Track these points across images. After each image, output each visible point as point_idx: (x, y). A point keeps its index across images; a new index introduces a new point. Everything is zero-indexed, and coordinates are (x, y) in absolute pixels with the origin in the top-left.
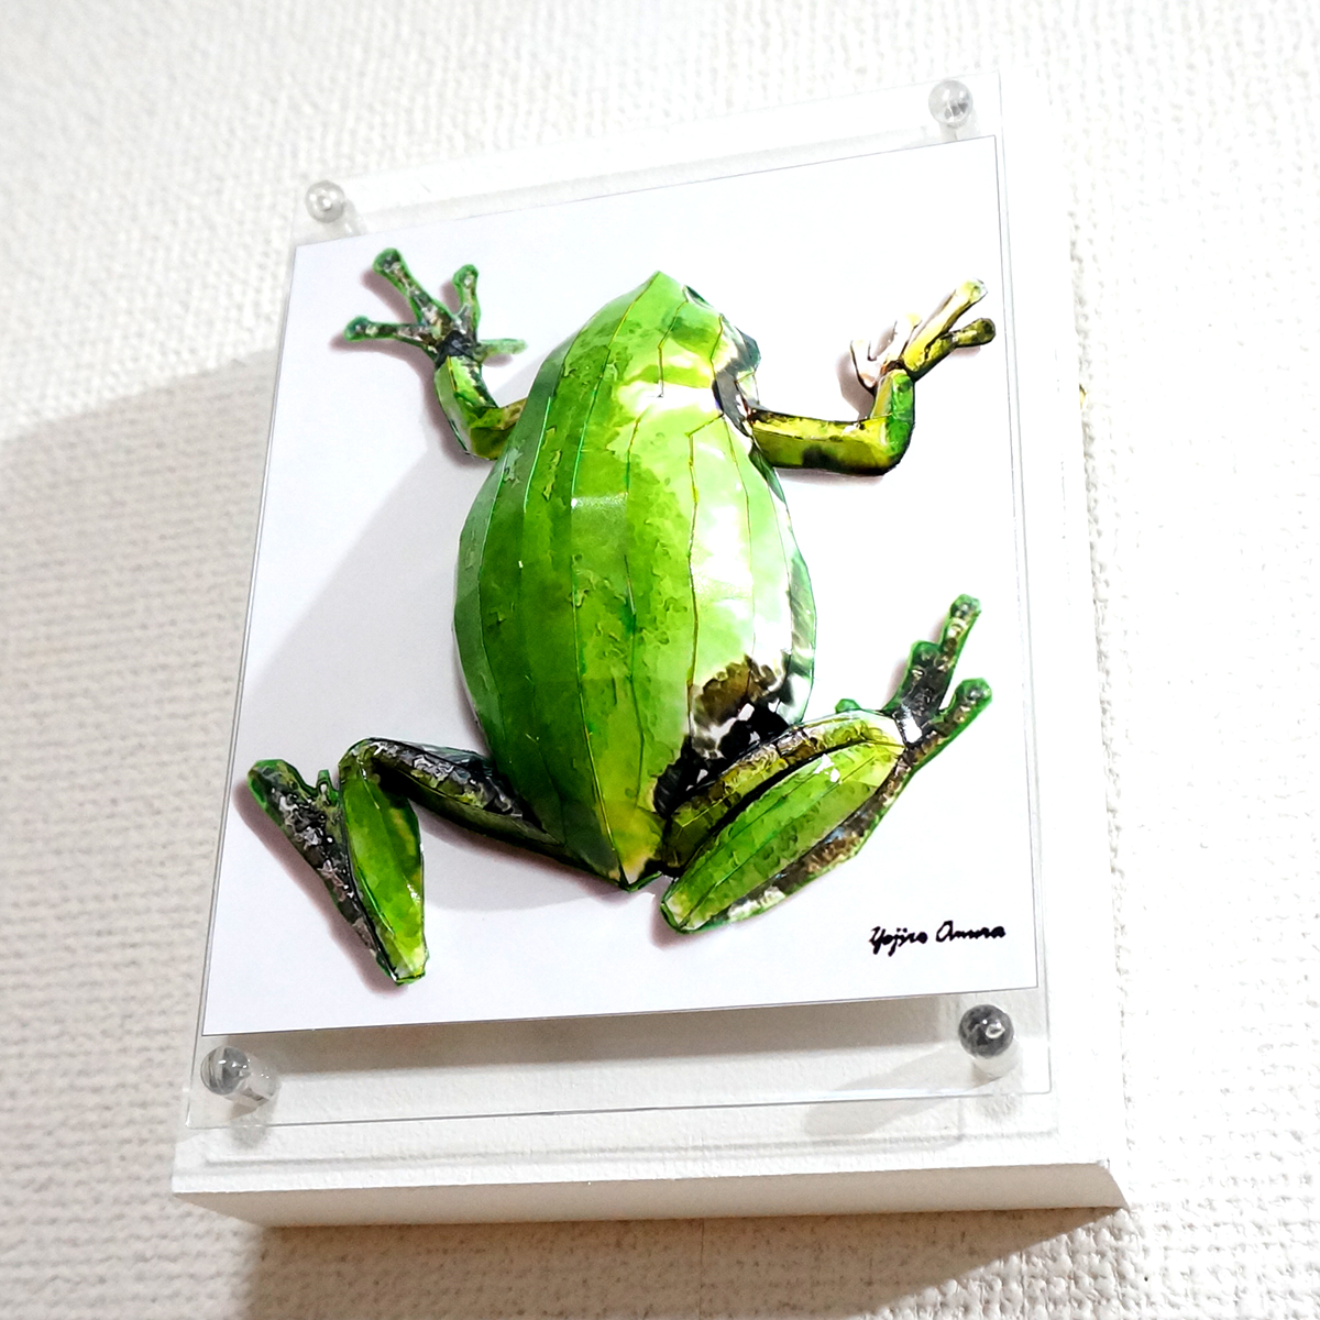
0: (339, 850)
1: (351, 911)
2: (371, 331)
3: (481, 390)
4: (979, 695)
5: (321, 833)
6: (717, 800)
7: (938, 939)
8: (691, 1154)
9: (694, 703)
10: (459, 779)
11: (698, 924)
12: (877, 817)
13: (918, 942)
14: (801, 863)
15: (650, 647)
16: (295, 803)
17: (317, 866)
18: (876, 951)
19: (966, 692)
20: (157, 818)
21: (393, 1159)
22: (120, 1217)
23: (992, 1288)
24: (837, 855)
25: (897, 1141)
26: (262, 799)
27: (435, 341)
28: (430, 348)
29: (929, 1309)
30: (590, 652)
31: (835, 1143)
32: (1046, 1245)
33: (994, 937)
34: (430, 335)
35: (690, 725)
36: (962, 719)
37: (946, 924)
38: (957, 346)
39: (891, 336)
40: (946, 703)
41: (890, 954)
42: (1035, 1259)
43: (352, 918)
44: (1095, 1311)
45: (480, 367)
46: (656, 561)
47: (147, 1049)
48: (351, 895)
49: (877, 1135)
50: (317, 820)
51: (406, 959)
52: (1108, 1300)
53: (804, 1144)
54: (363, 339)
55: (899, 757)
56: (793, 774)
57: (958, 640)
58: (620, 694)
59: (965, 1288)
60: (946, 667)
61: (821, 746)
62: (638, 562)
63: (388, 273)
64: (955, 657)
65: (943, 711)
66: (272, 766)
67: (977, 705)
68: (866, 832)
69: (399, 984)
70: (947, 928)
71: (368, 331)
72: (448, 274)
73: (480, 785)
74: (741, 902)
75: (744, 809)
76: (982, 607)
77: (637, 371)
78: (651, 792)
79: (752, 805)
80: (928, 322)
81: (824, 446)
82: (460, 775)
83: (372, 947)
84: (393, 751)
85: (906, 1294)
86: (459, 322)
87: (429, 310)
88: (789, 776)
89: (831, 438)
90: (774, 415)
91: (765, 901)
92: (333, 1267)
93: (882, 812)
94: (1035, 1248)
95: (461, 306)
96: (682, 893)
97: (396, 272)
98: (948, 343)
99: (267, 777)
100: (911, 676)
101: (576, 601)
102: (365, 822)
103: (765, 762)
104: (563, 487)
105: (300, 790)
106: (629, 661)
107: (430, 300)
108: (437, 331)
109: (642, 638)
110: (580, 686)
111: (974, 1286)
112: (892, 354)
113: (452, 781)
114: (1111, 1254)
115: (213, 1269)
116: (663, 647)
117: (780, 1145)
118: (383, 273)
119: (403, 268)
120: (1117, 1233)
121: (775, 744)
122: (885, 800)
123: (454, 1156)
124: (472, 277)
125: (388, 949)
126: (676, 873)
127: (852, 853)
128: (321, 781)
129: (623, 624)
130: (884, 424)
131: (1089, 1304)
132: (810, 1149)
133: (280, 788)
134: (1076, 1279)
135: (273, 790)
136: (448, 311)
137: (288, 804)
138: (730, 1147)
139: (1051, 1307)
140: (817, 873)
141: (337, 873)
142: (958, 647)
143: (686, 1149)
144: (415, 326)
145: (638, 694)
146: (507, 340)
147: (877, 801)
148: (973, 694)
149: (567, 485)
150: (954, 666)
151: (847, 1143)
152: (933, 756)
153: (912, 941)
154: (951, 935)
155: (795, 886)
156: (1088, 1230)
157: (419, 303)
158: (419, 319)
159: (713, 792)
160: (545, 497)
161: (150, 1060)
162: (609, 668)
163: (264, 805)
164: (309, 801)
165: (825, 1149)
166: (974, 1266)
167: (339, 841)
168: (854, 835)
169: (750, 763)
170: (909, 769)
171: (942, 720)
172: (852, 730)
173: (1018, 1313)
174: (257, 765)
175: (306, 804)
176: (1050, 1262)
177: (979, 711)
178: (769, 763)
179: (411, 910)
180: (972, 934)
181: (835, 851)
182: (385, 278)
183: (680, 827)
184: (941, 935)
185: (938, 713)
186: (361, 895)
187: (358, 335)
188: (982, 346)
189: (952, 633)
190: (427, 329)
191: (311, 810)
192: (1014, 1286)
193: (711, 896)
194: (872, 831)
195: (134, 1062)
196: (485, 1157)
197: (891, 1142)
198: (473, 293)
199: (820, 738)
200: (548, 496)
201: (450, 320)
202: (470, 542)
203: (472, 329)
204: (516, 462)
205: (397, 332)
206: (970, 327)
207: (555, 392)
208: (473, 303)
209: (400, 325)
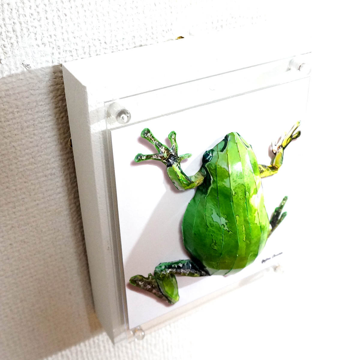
2: (144, 158)
3: (182, 173)
5: (151, 285)
13: (269, 260)
16: (143, 282)
17: (151, 291)
18: (262, 263)
27: (165, 158)
28: (164, 161)
33: (281, 254)
34: (163, 156)
36: (282, 220)
39: (280, 139)
43: (162, 298)
45: (180, 164)
48: (161, 294)
50: (149, 283)
54: (142, 161)
60: (280, 211)
64: (282, 209)
65: (279, 219)
66: (135, 277)
71: (143, 158)
73: (197, 271)
77: (253, 192)
83: (167, 301)
86: (172, 151)
87: (162, 148)
95: (172, 146)
97: (149, 136)
98: (292, 138)
99: (135, 279)
100: (274, 215)
104: (249, 238)
105: (144, 279)
107: (162, 145)
108: (165, 155)
112: (280, 144)
113: (191, 273)
118: (145, 137)
119: (151, 135)
124: (174, 135)
128: (149, 276)
135: (137, 281)
136: (168, 148)
141: (157, 291)
144: (158, 154)
146: (186, 154)
148: (284, 215)
157: (158, 146)
158: (159, 152)
160: (244, 241)
163: (135, 285)
174: (131, 278)
175: (146, 281)
182: (146, 139)
187: (140, 159)
189: (282, 204)
190: (162, 155)
191: (148, 282)
198: (175, 141)
200: (245, 240)
201: (169, 151)
202: (213, 242)
203: (176, 153)
204: (226, 223)
205: (152, 157)
206: (296, 133)
207: (232, 201)
208: (175, 144)
209: (153, 154)
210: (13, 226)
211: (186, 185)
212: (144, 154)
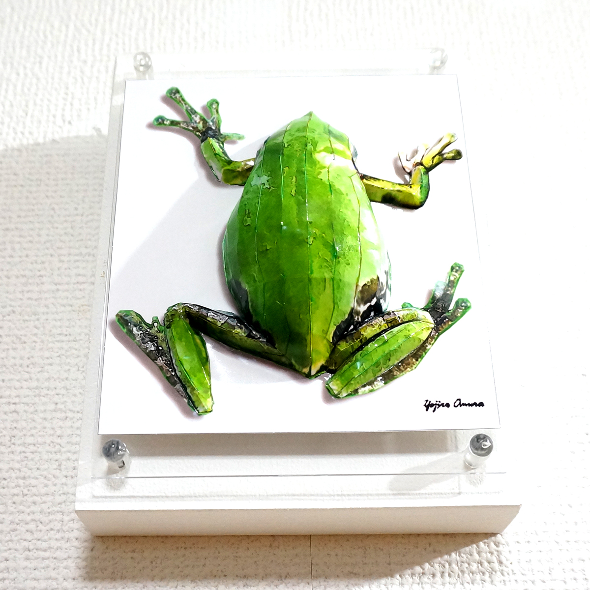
0: (165, 353)
1: (173, 381)
2: (168, 123)
3: (224, 153)
4: (465, 305)
5: (156, 345)
6: (357, 339)
7: (455, 406)
8: (336, 498)
9: (357, 293)
10: (232, 323)
11: (344, 394)
12: (424, 353)
13: (446, 407)
14: (391, 371)
15: (342, 266)
16: (141, 330)
17: (154, 360)
18: (427, 410)
19: (460, 303)
20: (24, 345)
21: (190, 497)
22: (14, 530)
23: (444, 567)
24: (406, 368)
25: (431, 494)
26: (124, 328)
27: (200, 130)
28: (197, 133)
29: (417, 575)
30: (315, 265)
31: (403, 494)
32: (467, 549)
33: (480, 406)
34: (197, 127)
35: (353, 304)
36: (459, 315)
37: (458, 400)
38: (446, 159)
39: (416, 152)
40: (451, 307)
41: (434, 411)
42: (462, 555)
43: (174, 384)
44: (490, 577)
45: (223, 144)
46: (345, 228)
47: (24, 452)
48: (173, 373)
49: (422, 491)
50: (153, 339)
51: (204, 404)
52: (496, 572)
53: (390, 494)
54: (163, 126)
55: (432, 329)
56: (390, 331)
57: (455, 281)
58: (327, 285)
59: (432, 566)
60: (450, 292)
61: (402, 320)
62: (337, 227)
63: (173, 97)
64: (454, 288)
65: (450, 310)
66: (128, 313)
67: (465, 309)
68: (419, 360)
69: (199, 415)
70: (458, 402)
71: (165, 122)
72: (205, 102)
73: (242, 326)
74: (364, 386)
75: (367, 345)
76: (464, 268)
77: (322, 148)
78: (333, 333)
79: (371, 343)
80: (432, 148)
81: (394, 193)
82: (232, 321)
83: (185, 398)
84: (196, 308)
85: (406, 568)
86: (211, 123)
87: (196, 116)
88: (388, 332)
89: (397, 190)
90: (371, 178)
91: (375, 386)
92: (130, 555)
93: (426, 351)
94: (463, 550)
95: (212, 117)
96: (337, 380)
97: (178, 98)
98: (441, 158)
99: (125, 318)
101: (310, 242)
102: (183, 339)
103: (378, 325)
104: (301, 192)
105: (143, 325)
106: (333, 271)
107: (196, 112)
108: (200, 126)
109: (339, 262)
110: (310, 280)
111: (436, 566)
112: (417, 159)
113: (228, 323)
114: (495, 553)
115: (66, 556)
116: (347, 266)
117: (377, 495)
118: (171, 97)
119: (181, 96)
120: (497, 544)
121: (383, 317)
122: (427, 346)
123: (221, 496)
124: (216, 104)
125: (194, 398)
126: (333, 372)
127: (413, 368)
128: (154, 322)
129: (331, 254)
130: (420, 187)
131: (487, 574)
132: (392, 497)
133: (133, 323)
134: (481, 563)
135: (129, 324)
136: (205, 118)
137: (137, 331)
138: (354, 495)
139: (471, 575)
140: (398, 375)
141: (165, 363)
142: (455, 284)
143: (334, 496)
144: (189, 123)
145: (335, 287)
146: (235, 134)
147: (423, 346)
148: (463, 304)
149: (303, 190)
150: (454, 292)
151: (409, 494)
152: (447, 329)
153: (443, 406)
154: (460, 405)
155: (388, 380)
156: (485, 543)
157: (190, 113)
158: (191, 120)
159: (356, 336)
160: (293, 195)
161: (26, 457)
162: (324, 273)
163: (125, 330)
164: (149, 330)
165: (399, 497)
166: (436, 557)
167: (165, 349)
168: (414, 360)
169: (372, 325)
170: (437, 334)
171: (450, 314)
172: (414, 315)
173: (457, 578)
174: (120, 312)
175: (147, 331)
176: (469, 556)
177: (466, 312)
178: (380, 325)
179: (205, 381)
180: (469, 405)
181: (405, 367)
182: (172, 100)
183: (340, 350)
184: (456, 405)
185: (448, 311)
186: (179, 374)
187: (160, 123)
188: (457, 161)
189: (452, 278)
190: (195, 124)
191: (149, 334)
192: (454, 566)
193: (352, 382)
194: (422, 359)
195: (17, 458)
196: (236, 497)
197: (429, 494)
198: (217, 111)
199: (401, 317)
200: (294, 195)
201: (207, 122)
202: (246, 214)
203: (218, 127)
204: (268, 181)
205: (180, 124)
206: (451, 152)
207: (282, 153)
208: (218, 116)
209: (181, 122)
210: (15, 310)
211: (225, 163)
212: (167, 118)
